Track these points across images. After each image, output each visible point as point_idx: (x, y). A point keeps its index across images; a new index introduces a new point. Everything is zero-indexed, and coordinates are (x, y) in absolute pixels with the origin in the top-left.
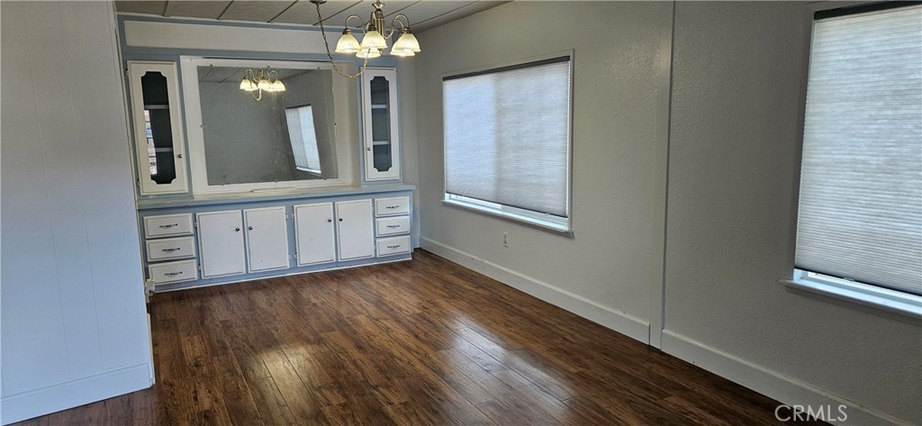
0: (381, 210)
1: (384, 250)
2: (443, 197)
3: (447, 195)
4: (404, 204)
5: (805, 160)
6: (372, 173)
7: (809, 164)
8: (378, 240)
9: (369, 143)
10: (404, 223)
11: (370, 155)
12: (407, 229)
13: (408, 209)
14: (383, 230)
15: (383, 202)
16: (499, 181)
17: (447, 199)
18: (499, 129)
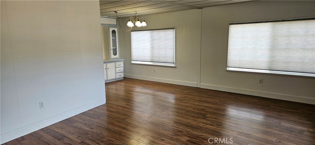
0: (117, 66)
1: (118, 77)
2: (131, 62)
3: (132, 61)
4: (122, 64)
5: (228, 48)
6: (113, 56)
7: (229, 49)
8: (116, 74)
9: (112, 48)
10: (122, 69)
11: (112, 51)
12: (122, 71)
13: (122, 65)
14: (117, 71)
15: (117, 64)
16: (152, 57)
17: (132, 62)
18: (152, 44)
